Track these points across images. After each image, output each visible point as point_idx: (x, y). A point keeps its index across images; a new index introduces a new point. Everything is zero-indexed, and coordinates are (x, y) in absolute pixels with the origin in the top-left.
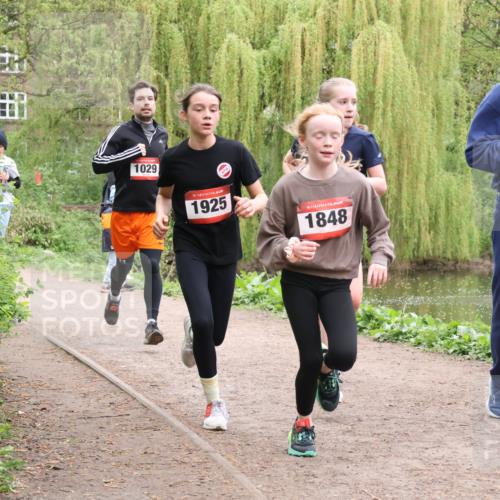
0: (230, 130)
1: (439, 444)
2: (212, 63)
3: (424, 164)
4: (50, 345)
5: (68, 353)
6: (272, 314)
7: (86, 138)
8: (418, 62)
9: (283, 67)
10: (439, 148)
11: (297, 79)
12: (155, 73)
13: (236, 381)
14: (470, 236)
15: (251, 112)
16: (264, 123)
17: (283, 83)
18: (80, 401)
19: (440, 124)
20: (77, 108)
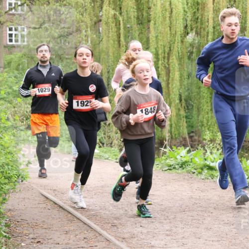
0: (164, 50)
2: (151, 5)
4: (43, 198)
5: (56, 204)
6: (195, 176)
7: (67, 57)
9: (200, 7)
11: (210, 14)
12: (112, 12)
13: (170, 222)
15: (178, 38)
16: (188, 45)
17: (200, 17)
18: (63, 237)
20: (60, 36)
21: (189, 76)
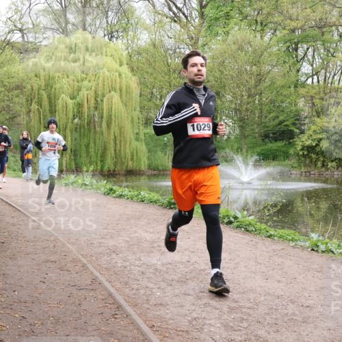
1: (135, 232)
2: (57, 104)
3: (128, 139)
6: (78, 189)
8: (126, 106)
9: (81, 106)
10: (133, 133)
11: (86, 110)
12: (37, 107)
14: (144, 162)
15: (70, 121)
16: (75, 124)
17: (81, 111)
18: (11, 219)
19: (133, 126)
20: (10, 118)
21: (76, 139)
